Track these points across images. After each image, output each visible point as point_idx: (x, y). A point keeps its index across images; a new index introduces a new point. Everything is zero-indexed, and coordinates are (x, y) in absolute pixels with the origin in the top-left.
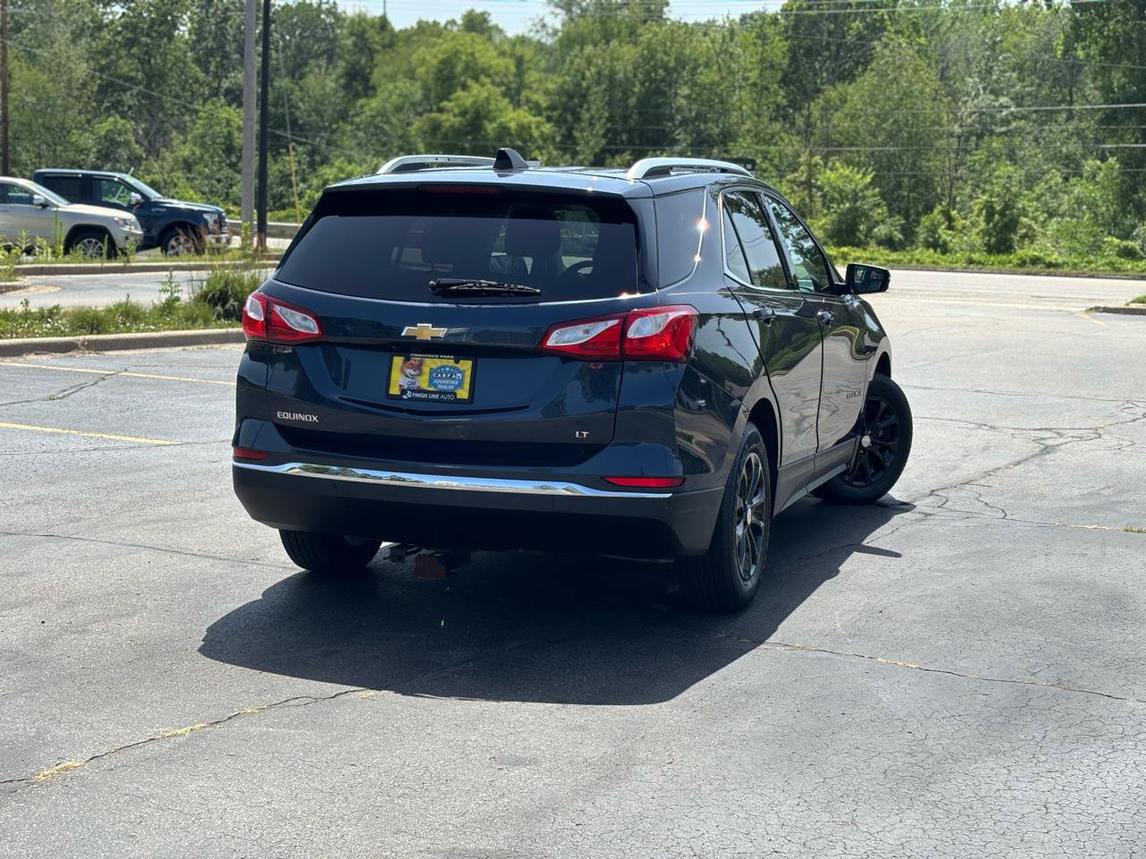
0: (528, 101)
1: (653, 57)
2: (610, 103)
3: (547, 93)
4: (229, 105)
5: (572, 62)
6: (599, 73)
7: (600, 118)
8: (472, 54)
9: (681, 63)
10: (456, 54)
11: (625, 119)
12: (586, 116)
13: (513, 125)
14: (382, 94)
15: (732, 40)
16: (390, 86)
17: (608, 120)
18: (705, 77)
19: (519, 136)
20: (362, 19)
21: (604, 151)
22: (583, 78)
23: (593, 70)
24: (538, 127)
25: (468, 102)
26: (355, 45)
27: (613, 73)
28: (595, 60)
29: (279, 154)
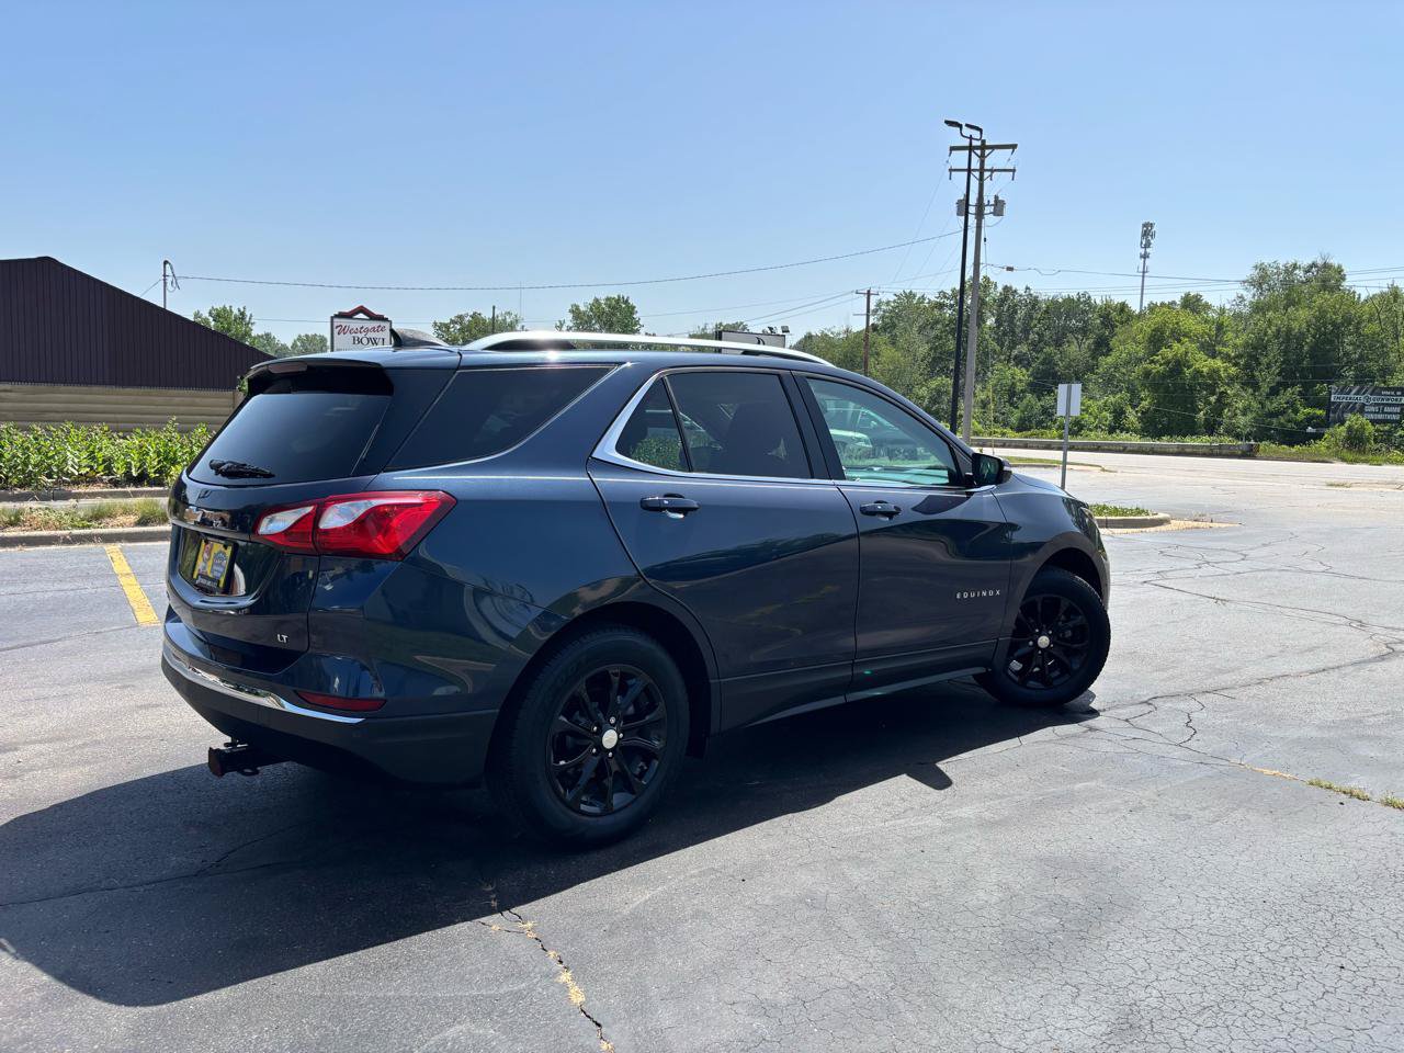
0: (1220, 353)
1: (1323, 317)
2: (1286, 352)
3: (1235, 346)
4: (1017, 366)
5: (1256, 324)
6: (1278, 331)
7: (1276, 362)
8: (1177, 323)
9: (1348, 321)
10: (1165, 323)
11: (1299, 362)
12: (1264, 360)
13: (1205, 370)
14: (1114, 354)
15: (1395, 301)
16: (1121, 348)
17: (1283, 363)
18: (1368, 329)
19: (1210, 377)
20: (1108, 306)
21: (1279, 384)
22: (1265, 334)
23: (1274, 328)
24: (1226, 370)
25: (1170, 356)
26: (1102, 323)
27: (1289, 330)
28: (1275, 321)
29: (1043, 395)
